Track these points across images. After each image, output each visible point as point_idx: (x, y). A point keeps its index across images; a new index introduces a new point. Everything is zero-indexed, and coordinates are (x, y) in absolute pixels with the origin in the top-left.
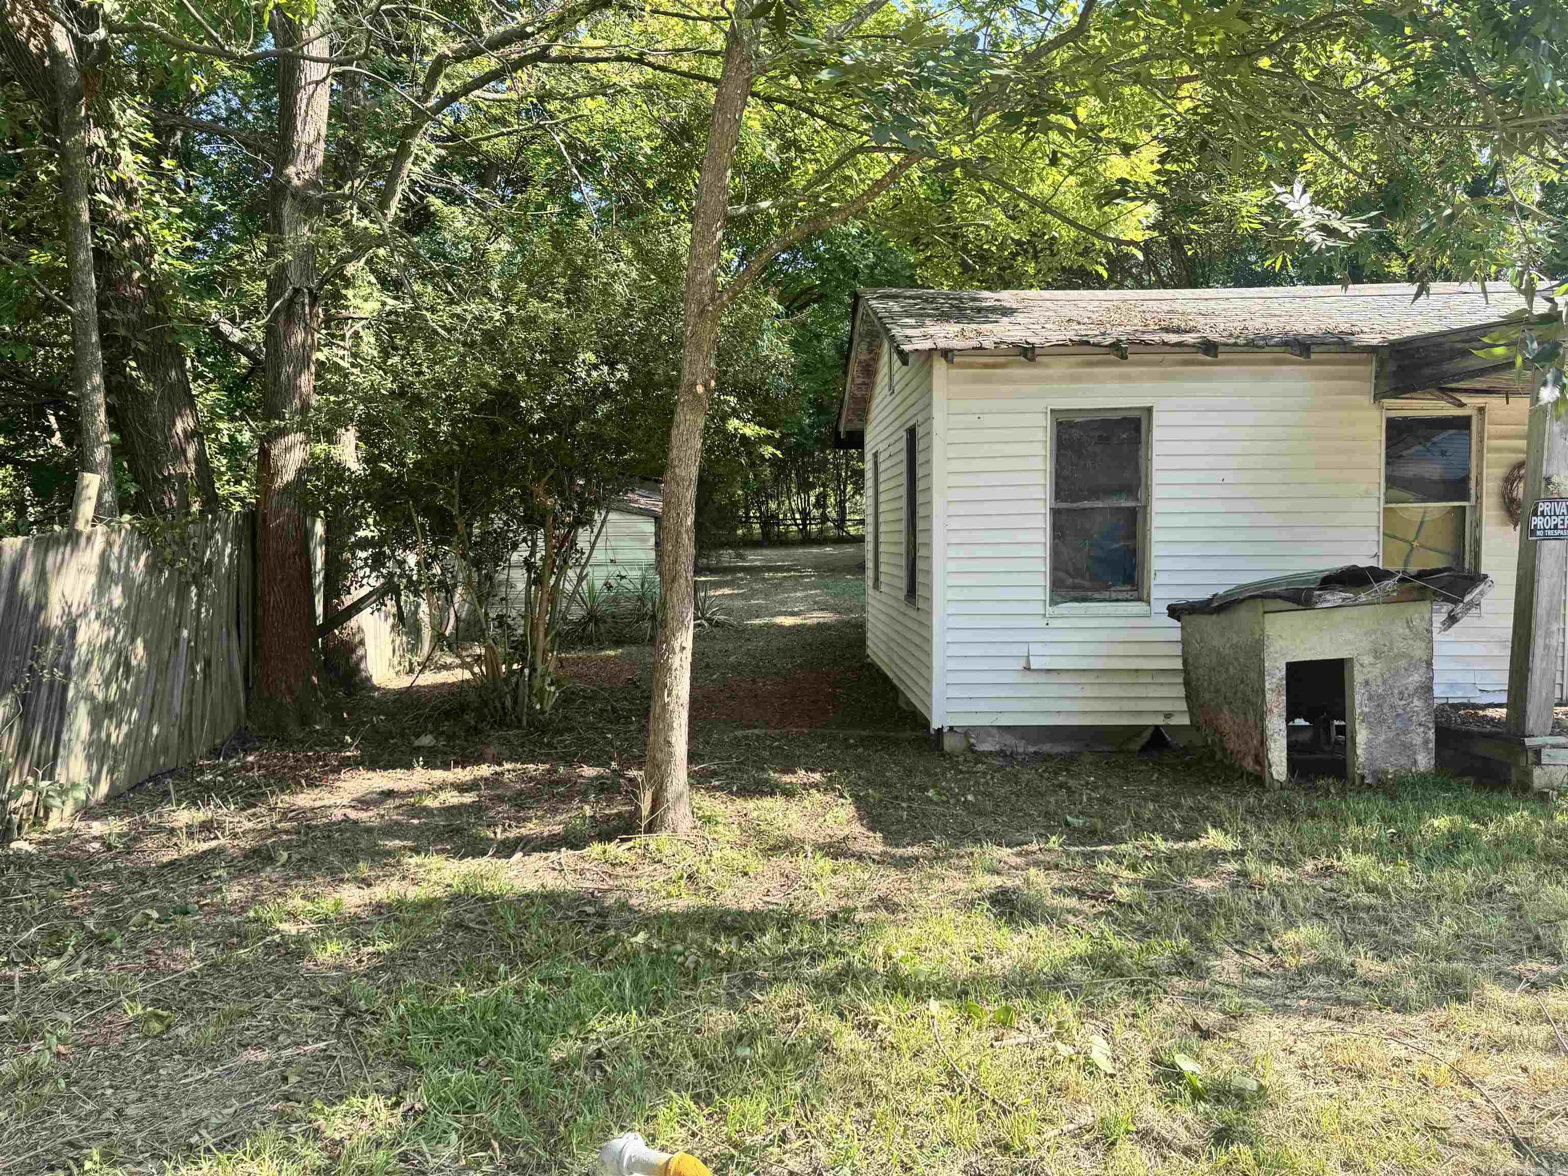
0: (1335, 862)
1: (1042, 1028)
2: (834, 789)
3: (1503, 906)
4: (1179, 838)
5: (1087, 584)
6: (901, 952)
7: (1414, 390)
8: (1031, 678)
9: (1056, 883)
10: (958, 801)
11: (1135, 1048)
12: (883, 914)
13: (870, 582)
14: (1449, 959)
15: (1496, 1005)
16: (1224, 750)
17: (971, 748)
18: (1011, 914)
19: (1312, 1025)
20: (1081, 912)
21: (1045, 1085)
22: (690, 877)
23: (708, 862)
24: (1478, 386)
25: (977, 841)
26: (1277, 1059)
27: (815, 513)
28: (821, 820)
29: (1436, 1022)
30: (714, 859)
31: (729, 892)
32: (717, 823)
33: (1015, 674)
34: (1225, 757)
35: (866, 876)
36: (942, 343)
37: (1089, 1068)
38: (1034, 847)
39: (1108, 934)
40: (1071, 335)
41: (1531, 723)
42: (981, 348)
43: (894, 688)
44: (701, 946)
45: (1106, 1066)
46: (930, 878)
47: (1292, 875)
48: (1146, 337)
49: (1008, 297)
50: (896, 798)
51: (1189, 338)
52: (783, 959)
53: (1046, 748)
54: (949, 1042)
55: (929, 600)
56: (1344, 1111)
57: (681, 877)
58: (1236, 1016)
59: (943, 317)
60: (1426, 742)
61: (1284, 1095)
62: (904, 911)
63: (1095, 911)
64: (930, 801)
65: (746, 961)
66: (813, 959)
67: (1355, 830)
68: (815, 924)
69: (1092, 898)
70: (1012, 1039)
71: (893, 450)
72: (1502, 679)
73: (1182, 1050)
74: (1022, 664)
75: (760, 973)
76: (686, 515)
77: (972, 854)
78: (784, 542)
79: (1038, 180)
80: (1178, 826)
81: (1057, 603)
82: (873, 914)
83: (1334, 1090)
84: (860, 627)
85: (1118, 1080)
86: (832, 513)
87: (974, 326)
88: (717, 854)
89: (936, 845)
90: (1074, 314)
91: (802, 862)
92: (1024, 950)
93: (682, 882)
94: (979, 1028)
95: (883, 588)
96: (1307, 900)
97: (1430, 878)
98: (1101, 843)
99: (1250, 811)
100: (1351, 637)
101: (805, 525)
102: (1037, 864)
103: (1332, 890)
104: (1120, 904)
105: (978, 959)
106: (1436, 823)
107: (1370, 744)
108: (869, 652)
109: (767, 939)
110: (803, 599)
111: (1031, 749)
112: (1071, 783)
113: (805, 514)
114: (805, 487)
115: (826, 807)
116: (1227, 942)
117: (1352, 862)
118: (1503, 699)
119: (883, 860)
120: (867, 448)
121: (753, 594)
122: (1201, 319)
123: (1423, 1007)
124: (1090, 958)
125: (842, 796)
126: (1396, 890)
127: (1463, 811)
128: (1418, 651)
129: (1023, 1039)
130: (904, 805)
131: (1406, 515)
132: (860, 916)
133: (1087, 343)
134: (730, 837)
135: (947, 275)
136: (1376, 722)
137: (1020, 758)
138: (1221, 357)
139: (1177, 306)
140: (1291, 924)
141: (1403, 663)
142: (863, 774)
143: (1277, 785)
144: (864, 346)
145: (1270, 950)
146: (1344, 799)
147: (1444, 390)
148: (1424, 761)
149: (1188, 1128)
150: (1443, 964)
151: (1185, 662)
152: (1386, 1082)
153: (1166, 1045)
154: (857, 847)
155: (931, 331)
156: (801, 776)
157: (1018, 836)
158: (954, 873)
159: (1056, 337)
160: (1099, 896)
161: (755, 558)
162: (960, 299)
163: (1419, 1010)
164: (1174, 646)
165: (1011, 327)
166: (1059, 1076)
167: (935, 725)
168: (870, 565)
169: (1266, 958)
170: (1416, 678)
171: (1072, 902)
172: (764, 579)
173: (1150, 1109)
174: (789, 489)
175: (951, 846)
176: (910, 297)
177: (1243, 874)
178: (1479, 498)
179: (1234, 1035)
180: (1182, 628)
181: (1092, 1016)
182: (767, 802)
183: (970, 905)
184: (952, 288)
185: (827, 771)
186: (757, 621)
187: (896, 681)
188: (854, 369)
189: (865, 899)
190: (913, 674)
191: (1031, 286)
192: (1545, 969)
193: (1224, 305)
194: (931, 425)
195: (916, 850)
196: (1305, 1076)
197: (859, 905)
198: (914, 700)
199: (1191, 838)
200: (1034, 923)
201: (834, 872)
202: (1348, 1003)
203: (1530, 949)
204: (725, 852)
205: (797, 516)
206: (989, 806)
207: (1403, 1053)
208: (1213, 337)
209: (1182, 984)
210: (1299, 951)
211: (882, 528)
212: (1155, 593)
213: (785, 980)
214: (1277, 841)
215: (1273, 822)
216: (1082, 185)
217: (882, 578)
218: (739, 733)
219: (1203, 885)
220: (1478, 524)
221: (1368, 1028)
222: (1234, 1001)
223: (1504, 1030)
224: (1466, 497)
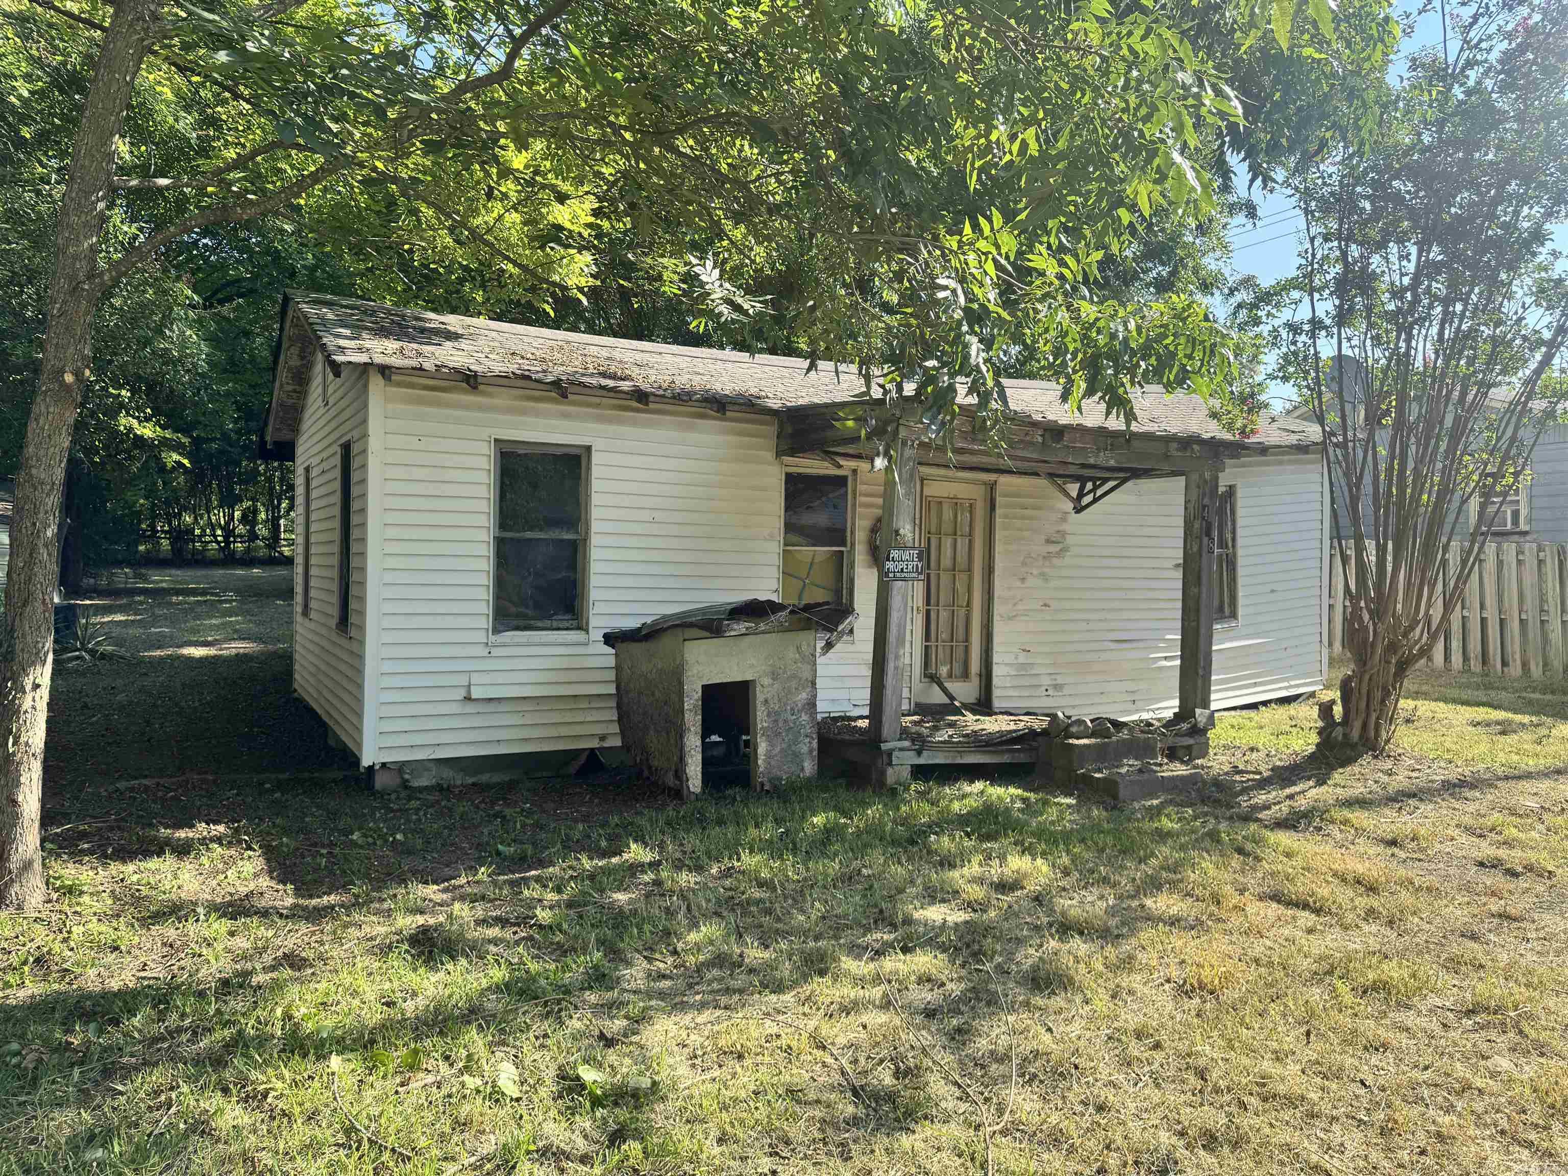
0: (736, 864)
1: (451, 1065)
2: (240, 842)
3: (859, 887)
4: (604, 854)
5: (530, 612)
6: (303, 1010)
7: (804, 451)
8: (470, 708)
9: (480, 914)
10: (386, 841)
11: (543, 1067)
12: (287, 972)
13: (299, 609)
14: (817, 938)
15: (847, 974)
16: (650, 767)
17: (405, 785)
18: (431, 952)
19: (704, 1017)
20: (502, 940)
21: (449, 1122)
22: (37, 961)
23: (65, 940)
24: (851, 451)
25: (403, 881)
26: (671, 1054)
27: (241, 529)
28: (222, 877)
29: (803, 997)
30: (74, 936)
31: (92, 972)
32: (82, 893)
33: (454, 705)
34: (651, 773)
35: (270, 933)
36: (379, 359)
37: (496, 1096)
38: (463, 880)
39: (527, 959)
40: (513, 368)
41: (886, 731)
42: (421, 369)
43: (324, 725)
44: (46, 1042)
45: (512, 1090)
46: (346, 926)
47: (698, 879)
48: (584, 379)
49: (453, 322)
50: (315, 845)
51: (626, 385)
52: (156, 1040)
53: (484, 778)
54: (349, 1097)
55: (362, 628)
56: (723, 1091)
57: (25, 963)
58: (639, 1020)
59: (382, 332)
60: (811, 751)
61: (674, 1088)
62: (311, 966)
63: (517, 937)
64: (354, 844)
65: (105, 1050)
66: (195, 1033)
67: (753, 832)
68: (201, 994)
69: (514, 925)
70: (419, 1080)
71: (326, 466)
72: (864, 695)
73: (586, 1061)
74: (462, 693)
75: (125, 1060)
76: (46, 526)
77: (395, 896)
78: (200, 561)
79: (483, 212)
80: (604, 844)
81: (500, 632)
82: (274, 975)
83: (716, 1073)
84: (287, 658)
85: (524, 1103)
86: (262, 530)
87: (415, 346)
88: (77, 930)
89: (355, 890)
90: (518, 349)
91: (191, 928)
92: (440, 987)
93: (26, 968)
94: (384, 1077)
95: (313, 615)
96: (709, 901)
97: (808, 869)
98: (530, 868)
99: (669, 823)
100: (754, 661)
101: (228, 543)
102: (462, 898)
103: (730, 889)
104: (541, 927)
105: (388, 1004)
106: (815, 820)
107: (769, 756)
108: (296, 686)
109: (137, 1021)
110: (217, 627)
111: (470, 781)
112: (508, 812)
113: (229, 533)
114: (229, 501)
115: (228, 863)
116: (637, 951)
117: (748, 861)
118: (866, 712)
119: (295, 914)
120: (299, 461)
121: (155, 621)
122: (636, 370)
123: (795, 984)
124: (507, 985)
125: (250, 848)
126: (782, 885)
127: (836, 809)
128: (806, 674)
129: (430, 1079)
130: (324, 851)
131: (798, 556)
132: (259, 978)
133: (529, 378)
134: (98, 907)
135: (392, 291)
136: (773, 735)
137: (457, 791)
138: (652, 406)
139: (617, 354)
140: (694, 925)
141: (794, 684)
142: (278, 821)
143: (693, 797)
144: (295, 351)
145: (675, 952)
146: (746, 805)
147: (827, 453)
148: (809, 767)
149: (586, 1137)
150: (812, 944)
151: (618, 688)
152: (760, 1058)
153: (572, 1059)
154: (262, 903)
155: (367, 344)
156: (202, 829)
157: (447, 871)
158: (374, 919)
159: (498, 368)
160: (523, 921)
161: (160, 579)
162: (403, 317)
163: (790, 988)
164: (607, 672)
165: (454, 352)
166: (465, 1109)
167: (366, 762)
168: (299, 589)
169: (670, 960)
170: (804, 696)
171: (494, 932)
172: (171, 604)
173: (552, 1125)
174: (209, 500)
175: (373, 890)
176: (346, 307)
177: (658, 883)
178: (853, 545)
179: (636, 1038)
180: (616, 655)
181: (504, 1043)
182: (153, 863)
183: (385, 950)
184: (395, 304)
185: (234, 821)
186: (158, 653)
187: (325, 718)
188: (283, 375)
189: (268, 959)
190: (344, 709)
191: (480, 314)
192: (885, 937)
193: (658, 358)
194: (367, 443)
195: (332, 899)
196: (693, 1066)
197: (258, 966)
198: (344, 738)
199: (615, 854)
200: (453, 958)
201: (232, 934)
202: (735, 991)
203: (876, 922)
204: (90, 926)
205: (219, 532)
206: (419, 843)
207: (775, 1030)
208: (645, 387)
209: (592, 997)
210: (699, 950)
211: (313, 550)
212: (594, 622)
213: (156, 1064)
214: (688, 848)
215: (687, 831)
216: (525, 223)
217: (313, 604)
218: (121, 785)
219: (621, 897)
220: (852, 566)
221: (748, 1011)
222: (637, 1006)
223: (852, 995)
224: (844, 544)
